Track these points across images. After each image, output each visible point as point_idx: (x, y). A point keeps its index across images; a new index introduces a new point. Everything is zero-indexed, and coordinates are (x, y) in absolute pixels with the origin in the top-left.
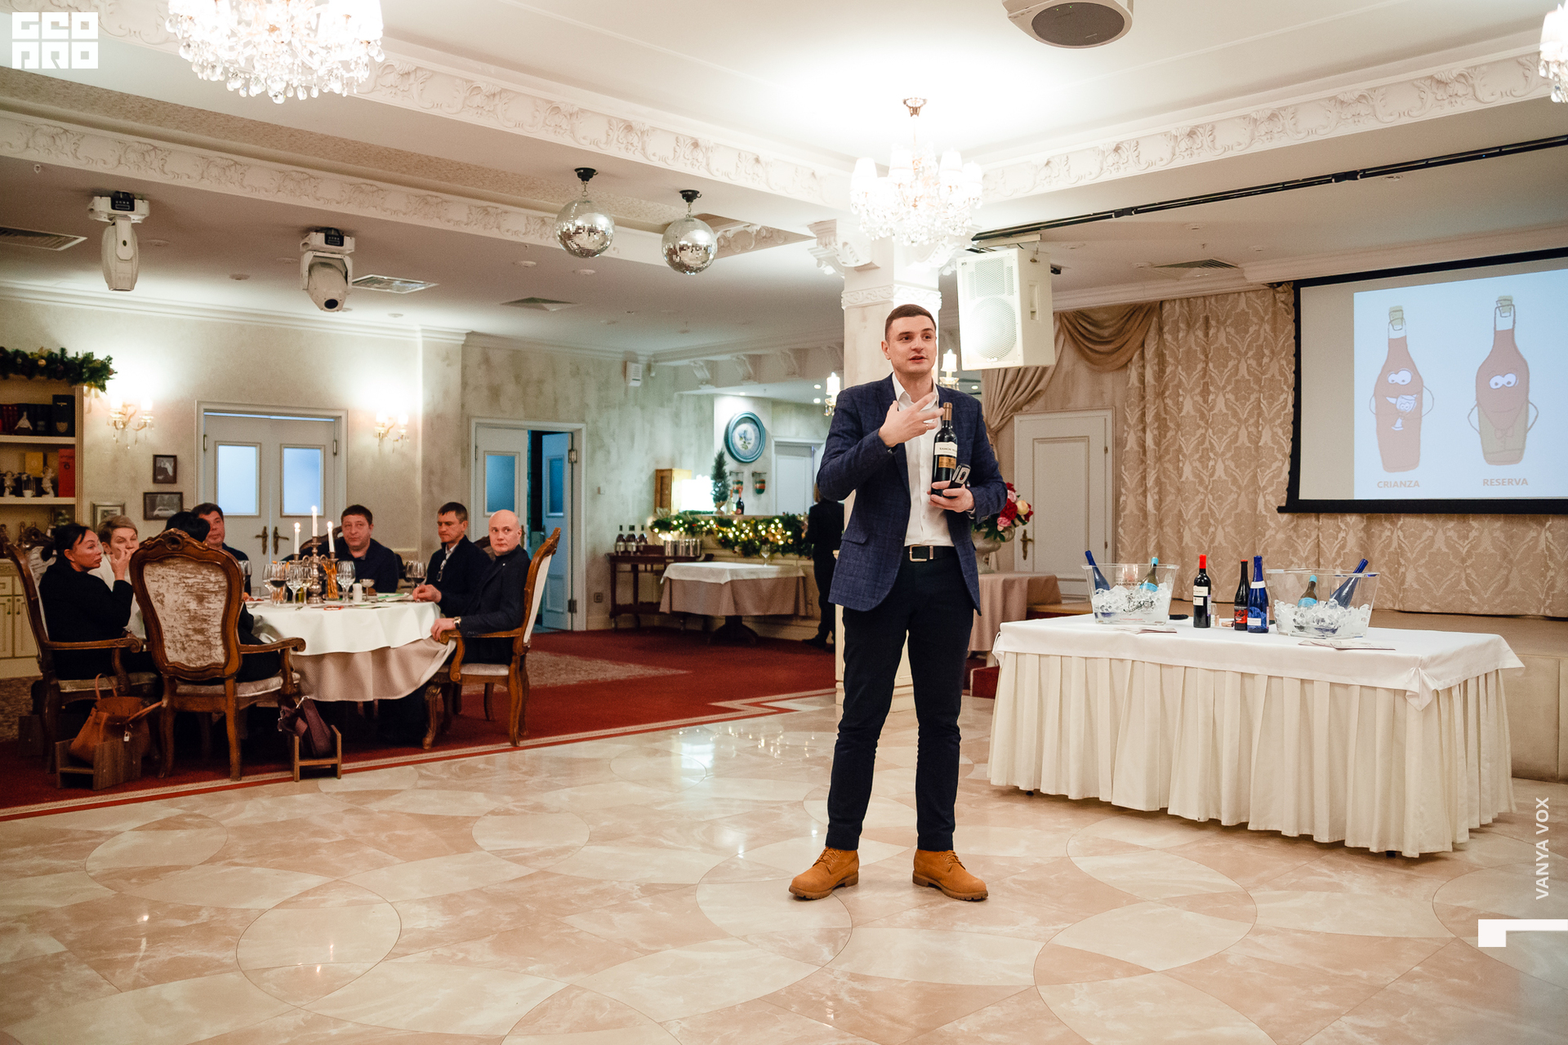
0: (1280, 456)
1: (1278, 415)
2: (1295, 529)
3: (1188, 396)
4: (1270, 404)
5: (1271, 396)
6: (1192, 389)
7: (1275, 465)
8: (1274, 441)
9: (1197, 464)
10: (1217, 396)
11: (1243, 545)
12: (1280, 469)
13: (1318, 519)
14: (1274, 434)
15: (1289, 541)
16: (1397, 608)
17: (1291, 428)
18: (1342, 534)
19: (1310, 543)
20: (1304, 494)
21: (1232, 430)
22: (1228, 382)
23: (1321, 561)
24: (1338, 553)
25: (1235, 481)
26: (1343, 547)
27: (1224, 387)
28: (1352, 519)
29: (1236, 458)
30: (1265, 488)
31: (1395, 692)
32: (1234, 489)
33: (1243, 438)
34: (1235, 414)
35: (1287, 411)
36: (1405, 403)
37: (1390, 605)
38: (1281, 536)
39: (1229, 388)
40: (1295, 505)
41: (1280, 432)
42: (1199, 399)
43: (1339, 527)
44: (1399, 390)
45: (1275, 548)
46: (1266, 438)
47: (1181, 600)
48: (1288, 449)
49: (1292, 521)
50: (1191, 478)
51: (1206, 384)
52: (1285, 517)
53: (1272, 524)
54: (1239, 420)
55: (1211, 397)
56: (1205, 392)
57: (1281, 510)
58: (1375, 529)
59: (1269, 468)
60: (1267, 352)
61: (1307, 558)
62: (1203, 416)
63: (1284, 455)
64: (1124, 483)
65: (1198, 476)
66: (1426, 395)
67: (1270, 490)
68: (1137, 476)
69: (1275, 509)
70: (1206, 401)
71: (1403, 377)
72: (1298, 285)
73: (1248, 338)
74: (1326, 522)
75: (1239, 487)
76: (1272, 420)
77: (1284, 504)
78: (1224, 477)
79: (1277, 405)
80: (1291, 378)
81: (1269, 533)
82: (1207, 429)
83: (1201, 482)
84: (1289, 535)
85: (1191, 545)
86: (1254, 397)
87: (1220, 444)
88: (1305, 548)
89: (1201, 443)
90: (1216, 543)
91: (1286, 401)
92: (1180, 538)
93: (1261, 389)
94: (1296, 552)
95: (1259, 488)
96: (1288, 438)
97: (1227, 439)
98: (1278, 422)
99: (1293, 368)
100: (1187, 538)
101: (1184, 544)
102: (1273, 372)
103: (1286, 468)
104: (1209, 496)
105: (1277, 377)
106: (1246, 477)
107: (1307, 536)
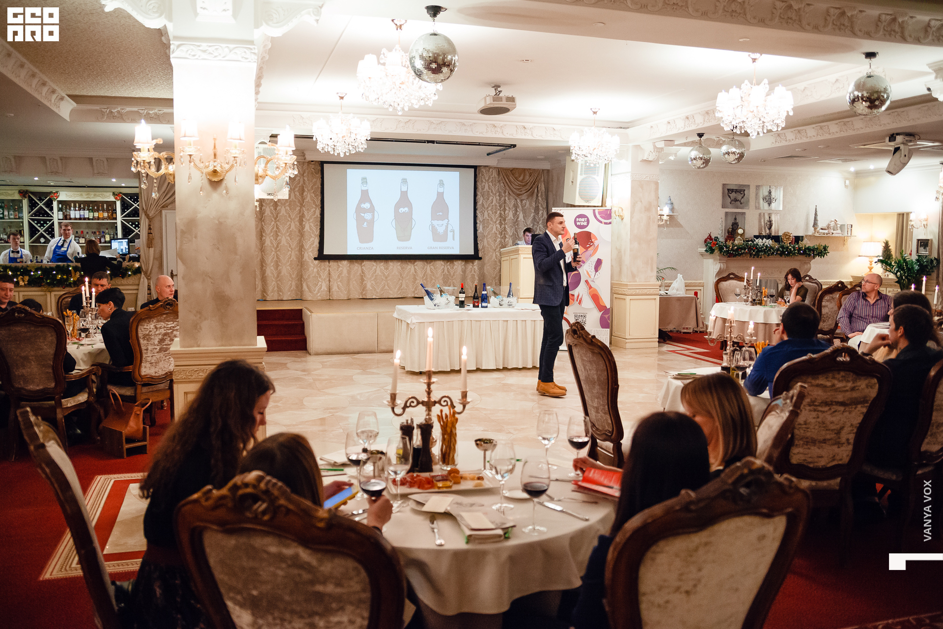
0: (313, 236)
1: (311, 218)
2: (320, 267)
3: (268, 207)
4: (308, 213)
5: (308, 209)
7: (311, 239)
8: (311, 229)
9: (272, 238)
11: (293, 274)
12: (313, 241)
13: (329, 262)
14: (310, 226)
15: (318, 273)
16: (361, 297)
17: (319, 224)
18: (341, 269)
19: (326, 272)
20: (326, 252)
21: (289, 223)
23: (331, 280)
24: (339, 277)
25: (290, 246)
26: (341, 274)
28: (345, 263)
29: (290, 236)
30: (308, 249)
32: (290, 249)
33: (293, 227)
34: (290, 216)
35: (316, 216)
36: (368, 216)
37: (358, 297)
38: (315, 270)
40: (321, 256)
41: (312, 225)
42: (272, 208)
43: (338, 265)
44: (365, 211)
45: (313, 275)
46: (307, 228)
48: (318, 233)
49: (319, 263)
50: (270, 244)
52: (317, 262)
53: (312, 265)
54: (291, 219)
57: (315, 259)
58: (352, 266)
59: (309, 241)
60: (306, 190)
61: (325, 279)
63: (315, 235)
65: (272, 243)
66: (375, 213)
67: (310, 250)
69: (313, 259)
71: (367, 206)
72: (322, 163)
74: (333, 264)
75: (292, 249)
76: (309, 220)
77: (316, 256)
78: (286, 244)
79: (311, 213)
80: (319, 203)
81: (311, 269)
82: (275, 222)
83: (273, 246)
84: (318, 270)
85: (270, 275)
86: (298, 208)
87: (283, 229)
88: (324, 275)
89: (273, 229)
90: (282, 274)
91: (315, 212)
92: (263, 273)
93: (302, 205)
94: (320, 277)
95: (305, 249)
96: (317, 228)
97: (286, 227)
98: (311, 221)
99: (320, 198)
100: (268, 272)
101: (266, 274)
102: (308, 199)
103: (317, 241)
104: (278, 253)
105: (310, 201)
106: (294, 244)
107: (324, 269)
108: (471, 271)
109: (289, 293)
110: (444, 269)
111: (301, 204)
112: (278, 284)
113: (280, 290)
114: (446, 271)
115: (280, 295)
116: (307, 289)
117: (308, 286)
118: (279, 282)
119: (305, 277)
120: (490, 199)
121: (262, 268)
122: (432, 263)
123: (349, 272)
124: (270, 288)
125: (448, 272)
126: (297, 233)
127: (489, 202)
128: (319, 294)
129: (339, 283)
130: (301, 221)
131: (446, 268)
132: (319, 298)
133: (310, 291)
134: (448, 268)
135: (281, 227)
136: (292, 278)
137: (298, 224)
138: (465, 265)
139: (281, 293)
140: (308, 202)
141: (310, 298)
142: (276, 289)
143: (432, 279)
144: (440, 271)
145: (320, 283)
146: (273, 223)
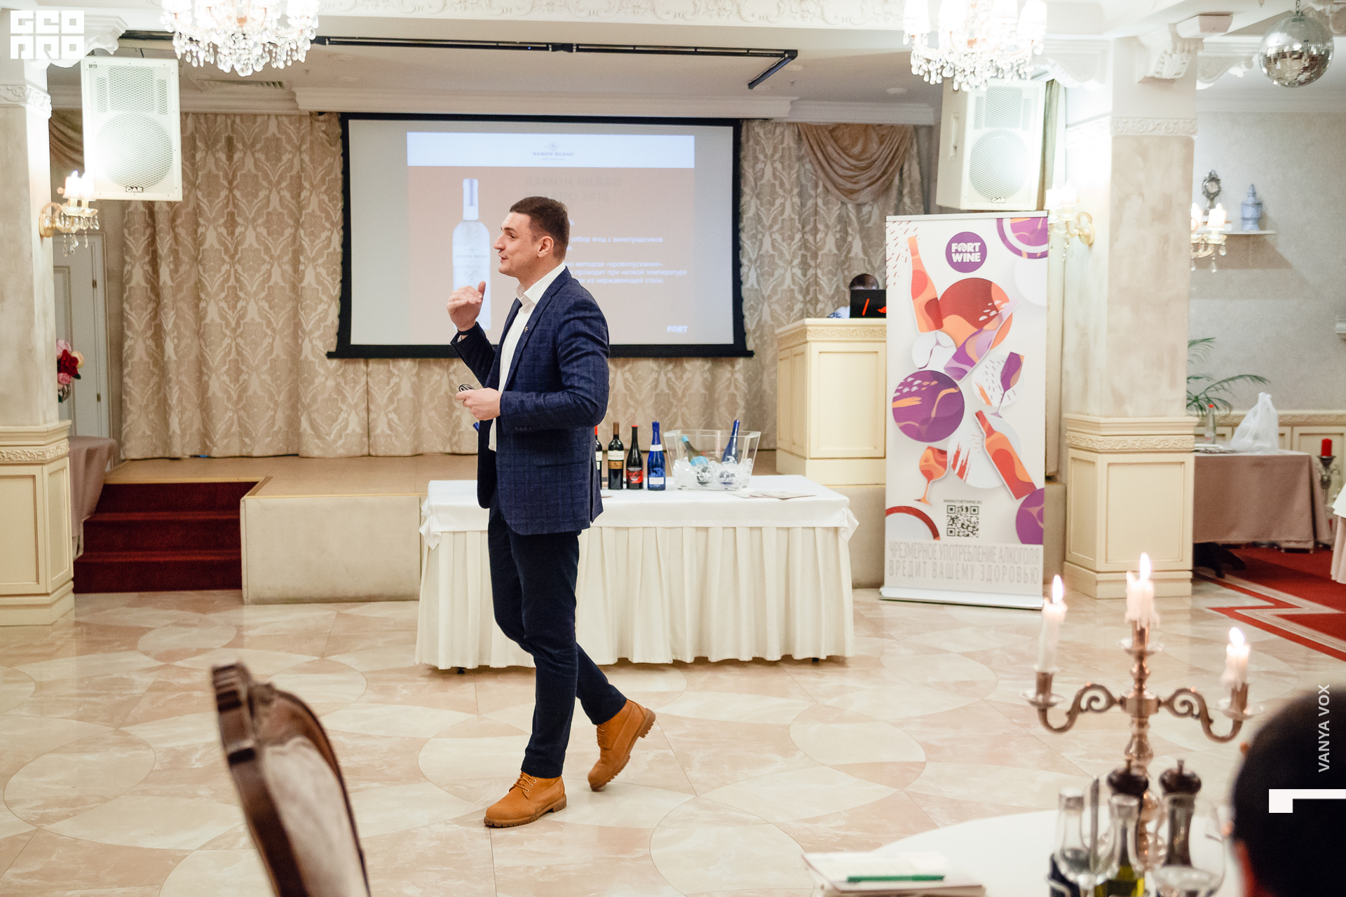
0: (325, 298)
1: (320, 254)
2: (343, 375)
3: (211, 228)
4: (312, 242)
5: (312, 234)
6: (215, 220)
7: (321, 307)
8: (319, 282)
9: (223, 304)
10: (246, 228)
11: (279, 394)
12: (326, 312)
13: (367, 366)
14: (318, 275)
15: (338, 389)
16: (448, 450)
17: (339, 269)
18: (394, 380)
19: (360, 389)
20: (356, 339)
21: (265, 267)
22: (259, 213)
23: (372, 407)
24: (391, 400)
25: (269, 323)
26: (395, 393)
27: (254, 220)
28: (406, 365)
29: (269, 298)
30: (311, 332)
31: (828, 529)
32: (269, 332)
33: (276, 276)
34: (267, 250)
35: (331, 250)
37: (441, 449)
38: (331, 383)
39: (260, 221)
40: (345, 350)
41: (323, 272)
42: (223, 230)
43: (390, 371)
45: (326, 396)
46: (309, 278)
47: (209, 457)
48: (336, 291)
49: (341, 367)
50: (218, 320)
51: (231, 214)
52: (334, 363)
53: (322, 371)
54: (271, 257)
55: (238, 230)
56: (231, 223)
57: (330, 355)
58: (425, 373)
59: (315, 310)
60: (306, 184)
61: (356, 405)
62: (227, 250)
63: (331, 297)
64: (130, 326)
65: (223, 317)
67: (317, 334)
68: (146, 316)
69: (323, 355)
70: (232, 233)
72: (345, 118)
73: (282, 166)
74: (377, 368)
75: (274, 330)
76: (314, 260)
77: (333, 349)
78: (258, 320)
79: (319, 243)
80: (338, 216)
81: (319, 380)
82: (232, 265)
83: (228, 324)
84: (338, 384)
85: (220, 394)
86: (288, 232)
87: (252, 283)
88: (354, 395)
89: (227, 280)
90: (250, 392)
91: (329, 239)
92: (202, 388)
93: (298, 224)
94: (344, 399)
95: (303, 331)
96: (334, 280)
97: (258, 277)
98: (320, 261)
99: (340, 205)
100: (215, 387)
101: (210, 394)
102: (313, 206)
103: (334, 311)
104: (239, 340)
105: (318, 213)
106: (280, 320)
107: (356, 382)
108: (728, 387)
109: (268, 440)
110: (657, 380)
111: (297, 221)
112: (240, 418)
113: (244, 432)
114: (663, 385)
115: (244, 444)
116: (309, 431)
117: (313, 426)
118: (242, 413)
119: (306, 400)
120: (778, 202)
121: (200, 379)
122: (627, 367)
123: (417, 390)
124: (220, 427)
125: (670, 387)
126: (288, 292)
127: (775, 210)
128: (340, 443)
129: (392, 416)
130: (295, 263)
131: (663, 379)
132: (341, 452)
133: (319, 436)
134: (668, 380)
135: (245, 278)
136: (276, 403)
137: (288, 268)
138: (711, 371)
139: (247, 440)
140: (312, 215)
141: (316, 453)
142: (235, 428)
143: (627, 406)
144: (647, 386)
145: (343, 415)
146: (225, 267)
